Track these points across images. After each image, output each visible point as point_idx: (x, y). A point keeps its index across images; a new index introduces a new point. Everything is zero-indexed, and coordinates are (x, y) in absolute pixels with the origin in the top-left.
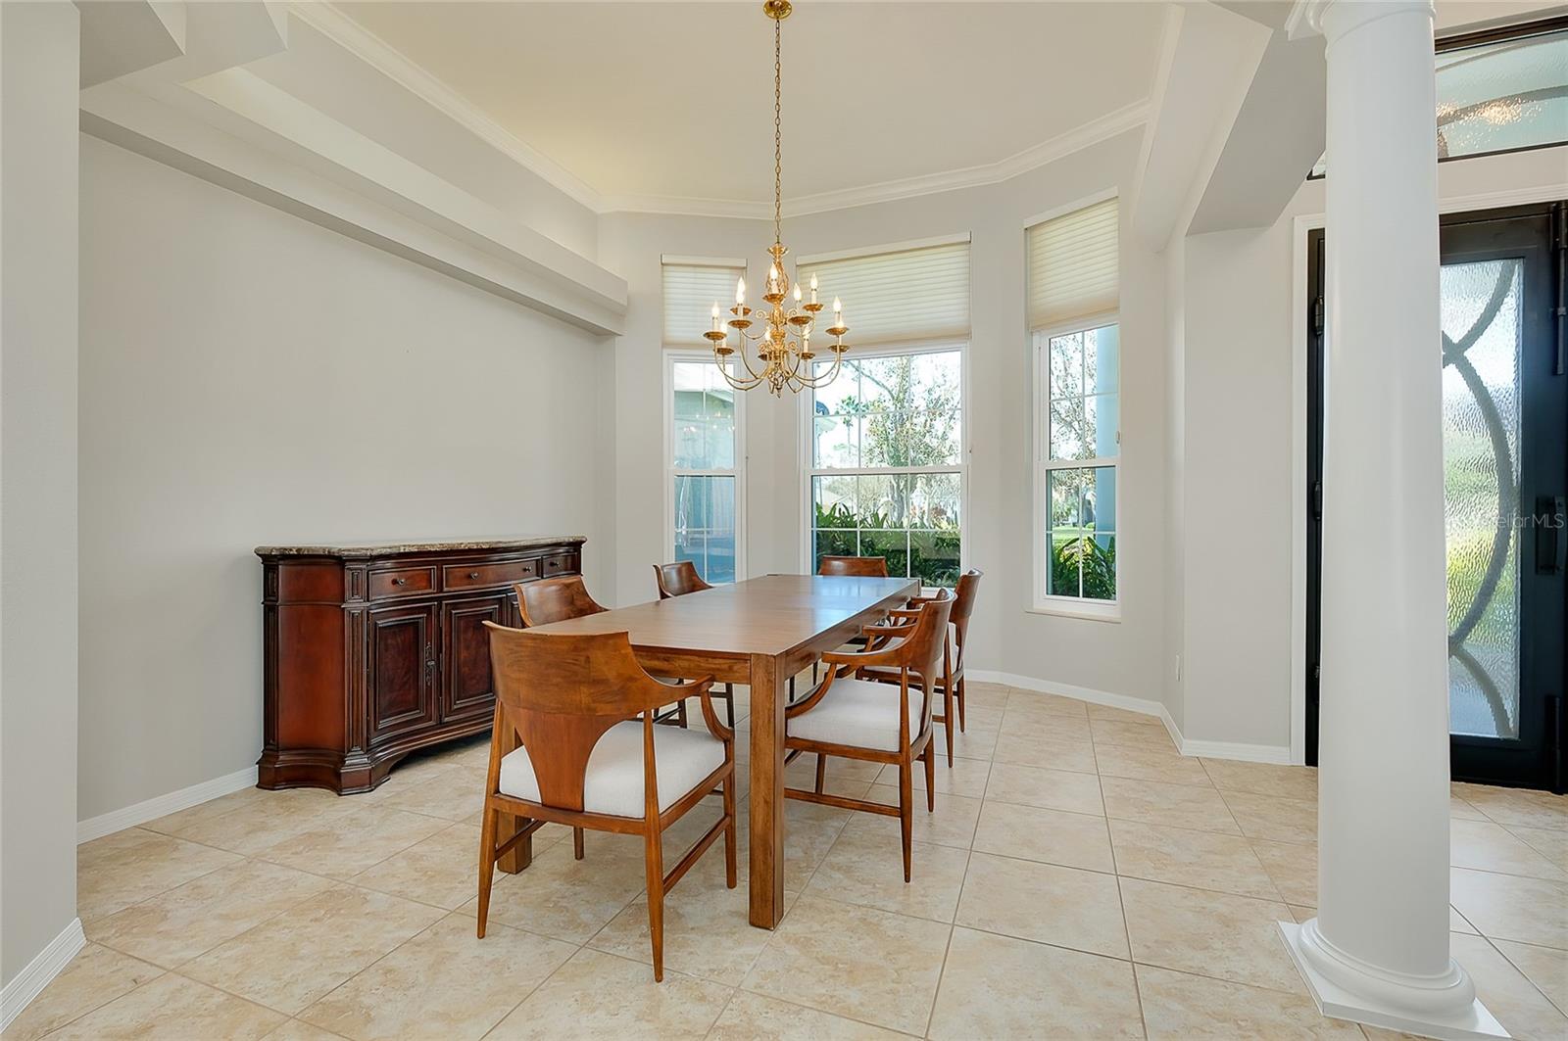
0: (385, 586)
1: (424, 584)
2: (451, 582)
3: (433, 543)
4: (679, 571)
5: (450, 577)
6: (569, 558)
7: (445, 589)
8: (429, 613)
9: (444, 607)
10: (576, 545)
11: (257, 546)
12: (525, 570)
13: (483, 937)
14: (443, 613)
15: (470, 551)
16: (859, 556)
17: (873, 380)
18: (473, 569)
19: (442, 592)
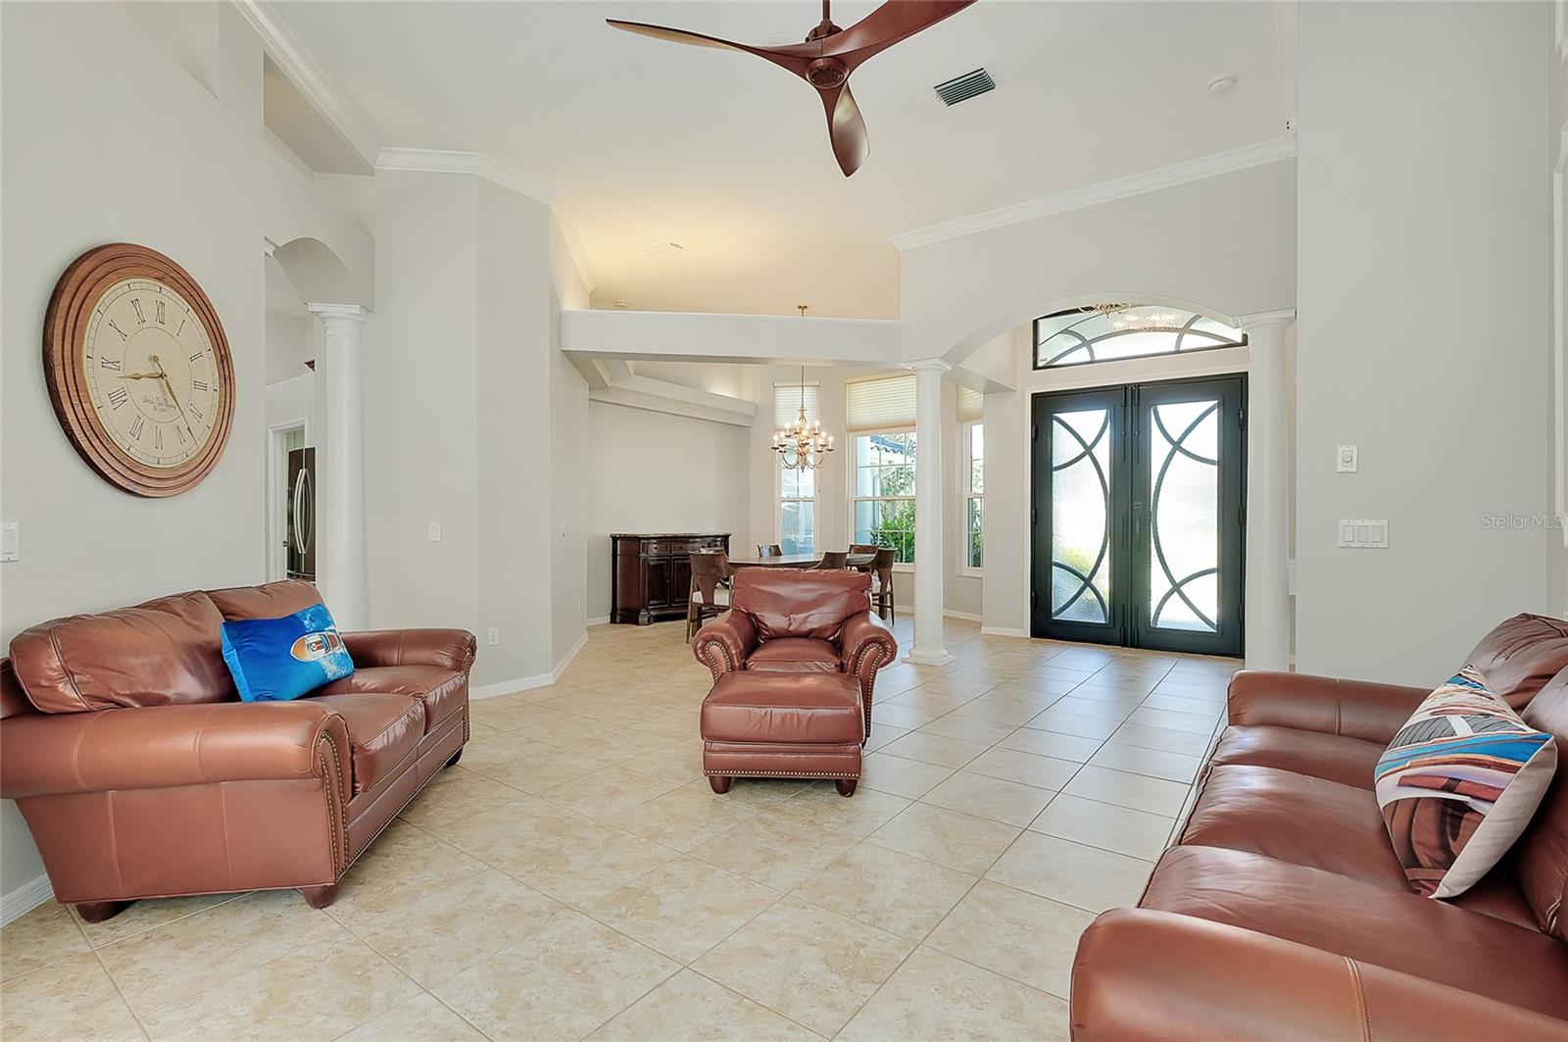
0: (653, 549)
1: (665, 550)
6: (723, 542)
7: (673, 552)
8: (667, 561)
10: (726, 537)
11: (610, 534)
14: (672, 561)
18: (683, 545)
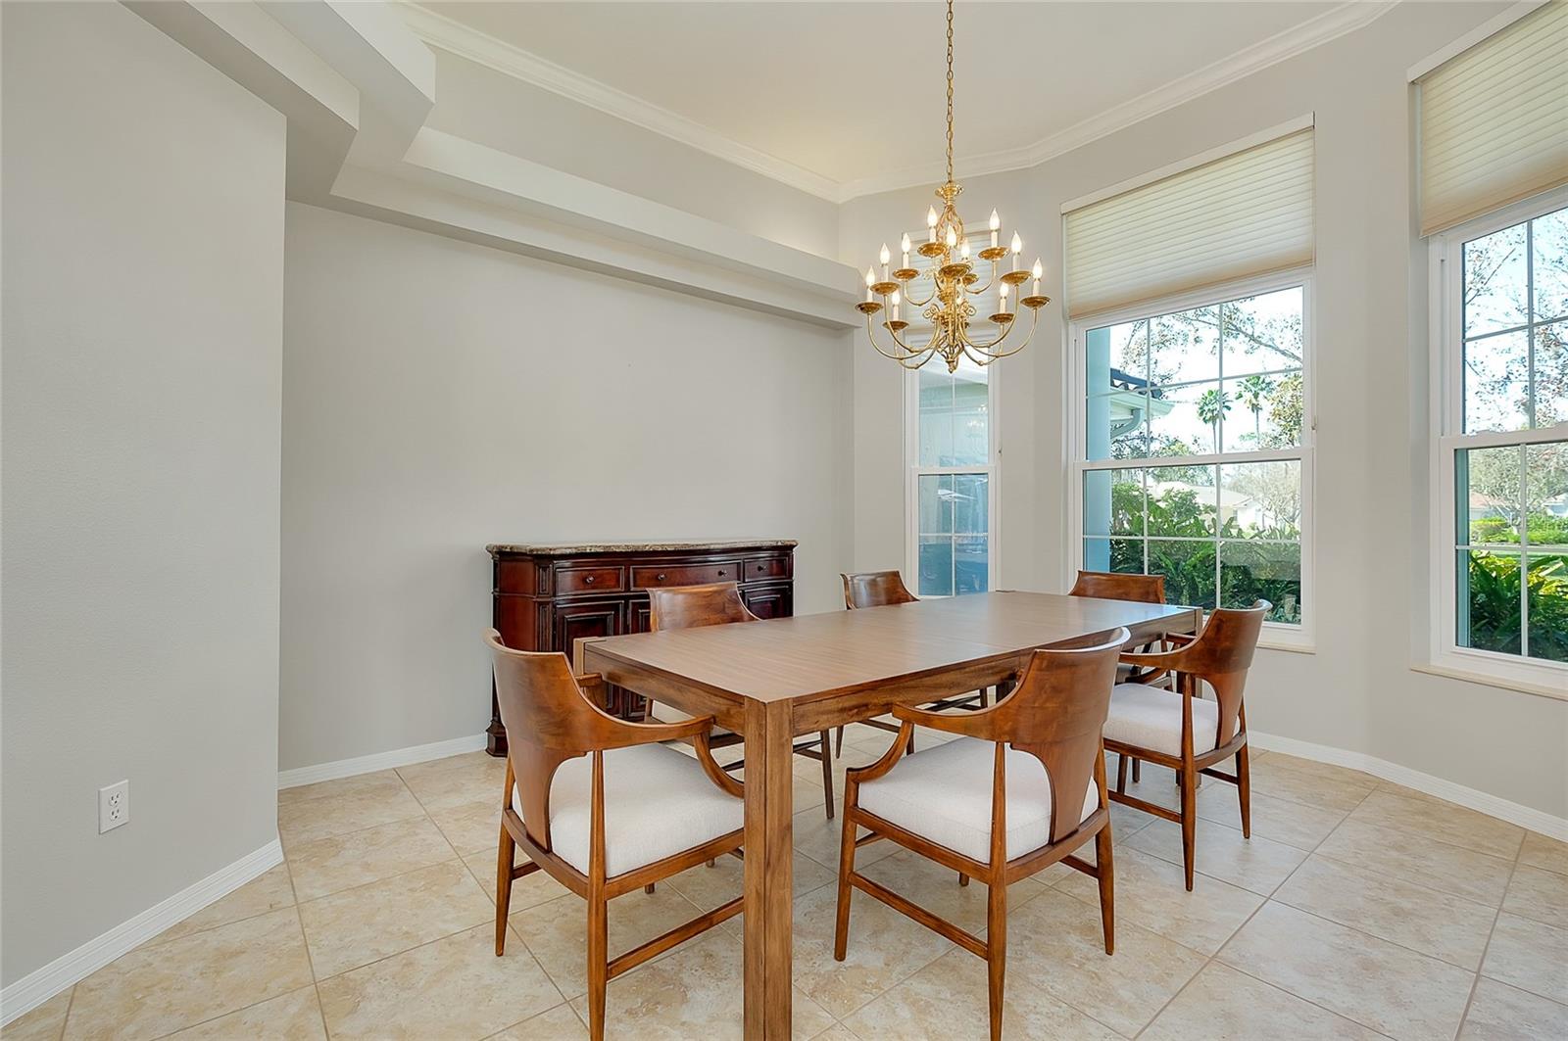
1: (613, 583)
2: (639, 582)
3: (619, 544)
4: (873, 584)
5: (638, 577)
6: (774, 562)
7: (632, 589)
8: (616, 607)
9: (630, 605)
11: (487, 544)
12: (720, 573)
13: (502, 955)
14: (630, 611)
15: (655, 553)
16: (1146, 573)
17: (1277, 349)
18: (661, 570)
19: (629, 591)
